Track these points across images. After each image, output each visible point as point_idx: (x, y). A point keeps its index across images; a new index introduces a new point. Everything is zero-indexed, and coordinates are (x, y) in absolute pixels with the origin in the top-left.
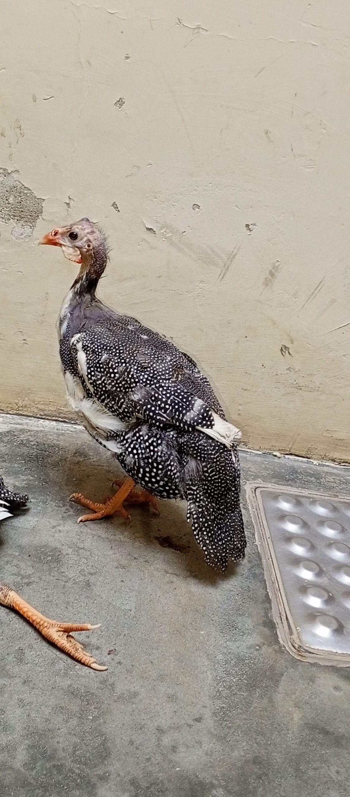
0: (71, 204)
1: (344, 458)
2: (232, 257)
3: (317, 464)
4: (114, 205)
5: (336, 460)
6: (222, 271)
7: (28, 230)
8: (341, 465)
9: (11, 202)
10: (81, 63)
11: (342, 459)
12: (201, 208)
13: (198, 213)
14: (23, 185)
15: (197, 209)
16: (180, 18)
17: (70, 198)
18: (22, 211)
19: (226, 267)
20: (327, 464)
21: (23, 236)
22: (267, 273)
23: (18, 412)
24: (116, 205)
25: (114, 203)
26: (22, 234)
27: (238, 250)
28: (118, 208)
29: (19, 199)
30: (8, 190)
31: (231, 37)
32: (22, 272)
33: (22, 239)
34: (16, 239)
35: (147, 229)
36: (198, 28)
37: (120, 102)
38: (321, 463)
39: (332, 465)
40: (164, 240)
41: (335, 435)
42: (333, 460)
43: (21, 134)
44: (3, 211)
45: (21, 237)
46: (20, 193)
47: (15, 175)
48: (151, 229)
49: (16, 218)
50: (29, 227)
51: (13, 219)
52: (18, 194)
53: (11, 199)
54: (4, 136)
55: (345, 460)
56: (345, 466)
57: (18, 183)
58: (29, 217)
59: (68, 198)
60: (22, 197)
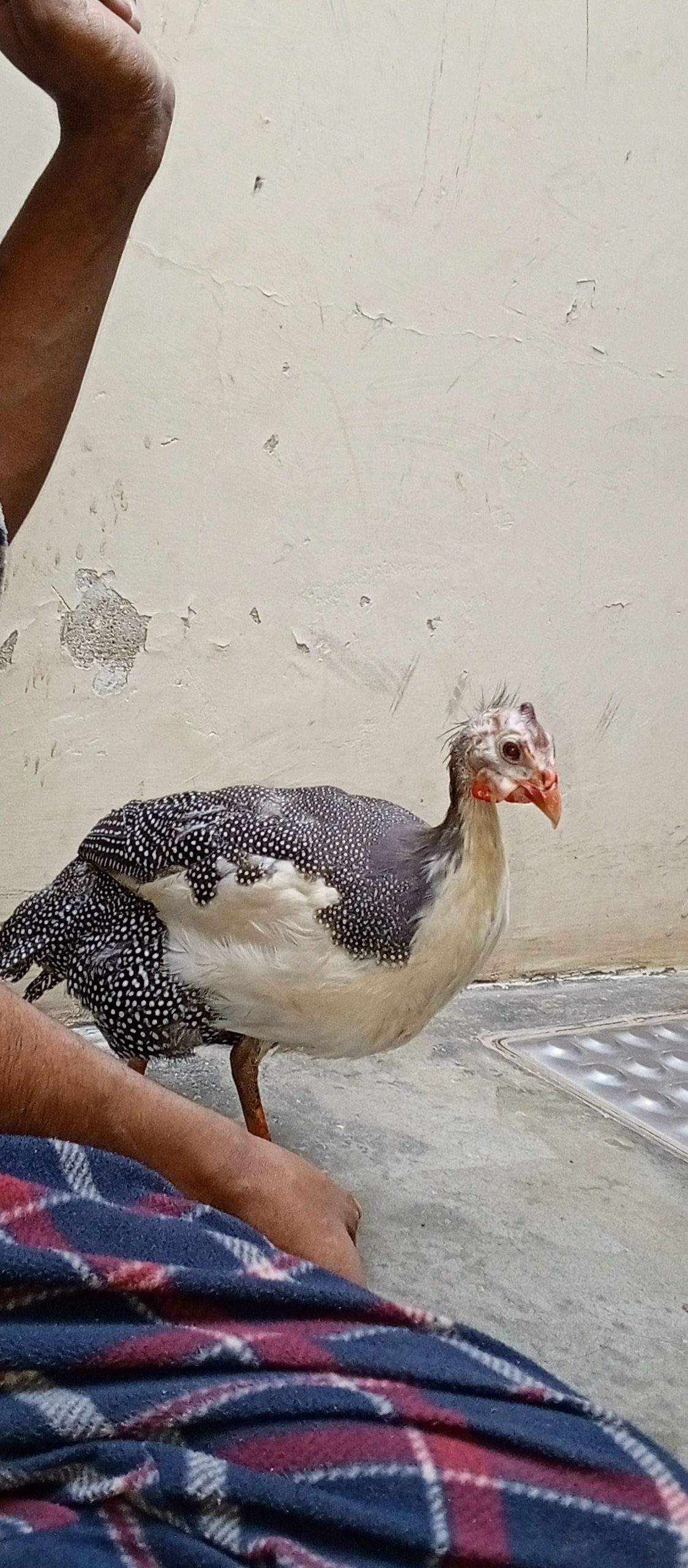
0: (190, 620)
1: (536, 969)
2: (409, 674)
3: (507, 988)
4: (254, 613)
5: (527, 974)
6: (395, 698)
7: (120, 674)
8: (533, 981)
9: (97, 628)
10: (221, 381)
11: (534, 971)
12: (371, 602)
13: (367, 610)
14: (119, 596)
15: (366, 605)
16: (359, 303)
17: (190, 610)
18: (114, 642)
19: (400, 693)
20: (517, 984)
21: (110, 687)
22: (452, 692)
23: (78, 1020)
24: (257, 612)
25: (255, 608)
26: (110, 683)
27: (417, 662)
28: (258, 617)
29: (111, 621)
30: (95, 606)
31: (420, 332)
32: (104, 752)
33: (109, 691)
34: (100, 693)
35: (298, 645)
36: (382, 318)
37: (272, 443)
38: (510, 985)
39: (523, 984)
40: (321, 661)
41: (529, 935)
42: (524, 976)
43: (122, 506)
44: (82, 647)
45: (108, 688)
46: (113, 610)
47: (108, 581)
48: (304, 645)
49: (103, 655)
50: (123, 669)
51: (97, 658)
52: (109, 613)
53: (98, 622)
54: (95, 513)
55: (537, 971)
56: (537, 980)
57: (111, 592)
58: (123, 650)
59: (187, 610)
60: (115, 618)
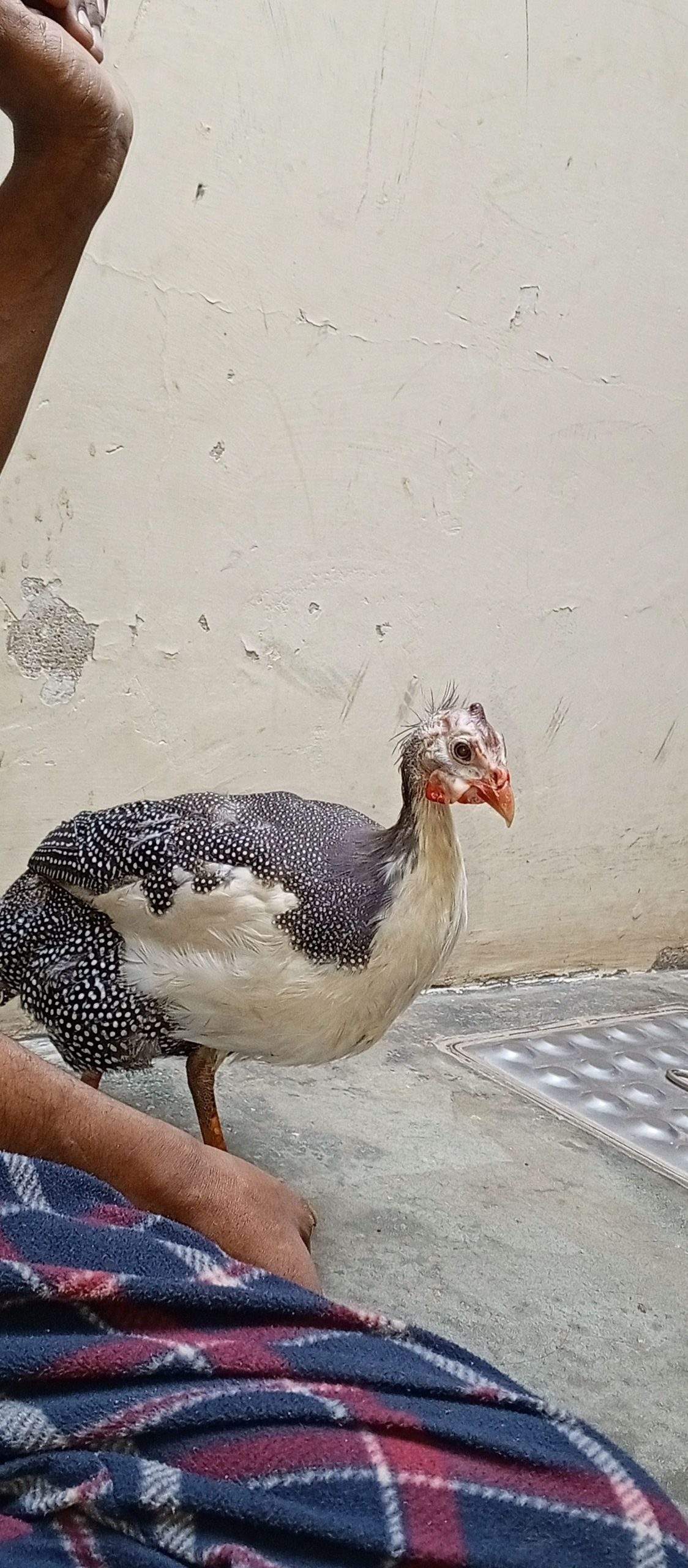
0: (138, 628)
1: (489, 973)
2: (359, 679)
3: (461, 992)
4: (203, 621)
5: (481, 978)
6: (345, 704)
7: (68, 683)
8: (487, 985)
9: (44, 637)
10: (165, 388)
11: (488, 975)
12: (320, 608)
13: (317, 616)
14: (66, 604)
15: (315, 611)
16: (302, 309)
17: (138, 618)
18: (61, 651)
19: (350, 698)
20: (471, 988)
21: (59, 697)
22: (402, 696)
23: (29, 1033)
24: (205, 620)
25: (203, 616)
26: (58, 692)
27: (367, 668)
28: (206, 624)
29: (58, 630)
30: (41, 615)
31: (365, 339)
32: (52, 762)
33: (57, 700)
34: (48, 703)
35: (248, 652)
36: (326, 325)
37: (218, 450)
38: (464, 989)
39: (477, 988)
40: (270, 668)
41: (482, 939)
42: (478, 980)
43: (68, 515)
44: (29, 656)
45: (56, 697)
46: (60, 619)
47: (53, 589)
48: (253, 652)
49: (50, 664)
50: (71, 678)
51: (44, 667)
52: (56, 622)
53: (45, 632)
54: (41, 521)
55: (492, 974)
56: (491, 984)
57: (57, 601)
58: (71, 659)
59: (135, 618)
60: (62, 626)
